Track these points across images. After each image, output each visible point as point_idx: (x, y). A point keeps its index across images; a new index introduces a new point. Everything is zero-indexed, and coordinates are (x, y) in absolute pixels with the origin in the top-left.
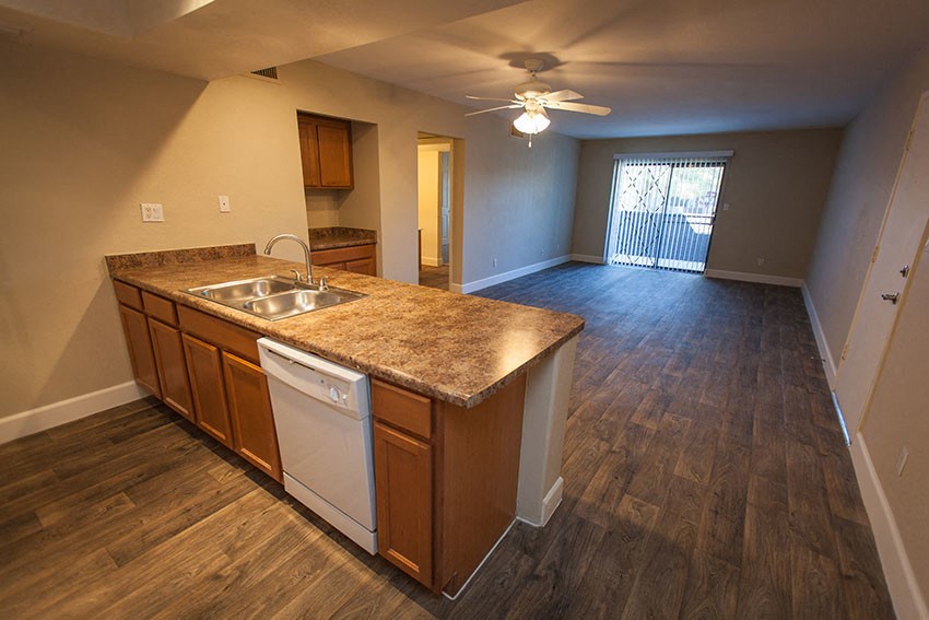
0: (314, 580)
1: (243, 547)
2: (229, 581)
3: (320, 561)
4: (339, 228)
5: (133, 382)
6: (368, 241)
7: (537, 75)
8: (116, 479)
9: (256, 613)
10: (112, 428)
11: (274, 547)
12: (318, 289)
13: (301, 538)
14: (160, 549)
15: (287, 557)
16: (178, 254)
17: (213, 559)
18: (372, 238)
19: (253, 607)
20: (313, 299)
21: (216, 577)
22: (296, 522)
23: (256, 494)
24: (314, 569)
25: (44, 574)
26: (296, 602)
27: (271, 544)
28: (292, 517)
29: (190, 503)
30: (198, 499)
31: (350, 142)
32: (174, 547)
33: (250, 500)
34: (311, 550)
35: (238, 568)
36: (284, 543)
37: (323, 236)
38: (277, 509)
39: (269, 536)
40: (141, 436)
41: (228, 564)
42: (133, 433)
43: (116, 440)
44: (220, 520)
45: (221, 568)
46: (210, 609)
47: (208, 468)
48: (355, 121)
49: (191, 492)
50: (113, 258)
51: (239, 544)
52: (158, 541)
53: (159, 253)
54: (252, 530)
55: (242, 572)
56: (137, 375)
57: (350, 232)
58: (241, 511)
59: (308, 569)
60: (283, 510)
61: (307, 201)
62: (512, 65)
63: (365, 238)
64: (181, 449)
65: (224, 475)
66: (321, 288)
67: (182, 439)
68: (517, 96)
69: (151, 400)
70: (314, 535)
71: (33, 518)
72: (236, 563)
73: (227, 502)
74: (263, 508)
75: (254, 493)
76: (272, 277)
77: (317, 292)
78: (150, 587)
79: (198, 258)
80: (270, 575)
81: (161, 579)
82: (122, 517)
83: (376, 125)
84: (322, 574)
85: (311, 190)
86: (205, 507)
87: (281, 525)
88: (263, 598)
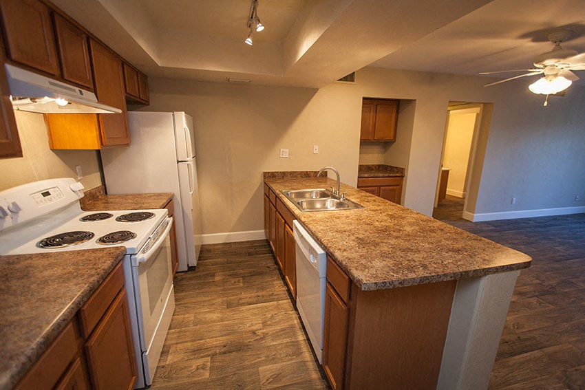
0: (291, 360)
1: (270, 325)
2: (257, 338)
3: (298, 353)
4: (383, 165)
5: (263, 231)
6: (398, 175)
7: (561, 44)
8: (242, 272)
9: (260, 359)
10: (251, 249)
11: (281, 332)
12: (339, 199)
13: (295, 335)
14: (242, 308)
15: (284, 341)
16: (291, 173)
17: (256, 324)
18: (402, 173)
19: (260, 356)
20: (335, 204)
21: (254, 333)
22: (297, 325)
23: (286, 302)
24: (294, 354)
25: (207, 299)
26: (278, 366)
27: (282, 330)
28: (296, 322)
29: (260, 293)
30: (264, 293)
31: (398, 112)
32: (246, 310)
33: (282, 304)
34: (296, 344)
35: (263, 333)
36: (287, 333)
37: (373, 169)
38: (292, 314)
39: (283, 326)
40: (258, 256)
41: (260, 330)
42: (257, 253)
43: (250, 254)
44: (266, 307)
45: (258, 330)
46: (244, 346)
47: (274, 280)
48: (403, 100)
49: (263, 289)
50: (266, 173)
51: (269, 323)
52: (243, 305)
53: (283, 172)
54: (277, 319)
55: (265, 336)
56: (265, 228)
57: (389, 169)
58: (277, 307)
59: (290, 353)
60: (294, 316)
61: (360, 148)
62: (534, 40)
63: (397, 173)
64: (268, 267)
65: (278, 287)
66: (341, 199)
67: (271, 263)
68: (536, 65)
69: (267, 240)
70: (301, 337)
71: (213, 275)
72: (263, 331)
73: (273, 300)
74: (286, 310)
75: (286, 301)
76: (323, 190)
77: (338, 201)
78: (231, 322)
79: (299, 176)
80: (273, 345)
81: (236, 321)
82: (237, 288)
83: (415, 100)
84: (296, 360)
85: (364, 142)
86: (265, 298)
87: (289, 323)
88: (266, 355)
